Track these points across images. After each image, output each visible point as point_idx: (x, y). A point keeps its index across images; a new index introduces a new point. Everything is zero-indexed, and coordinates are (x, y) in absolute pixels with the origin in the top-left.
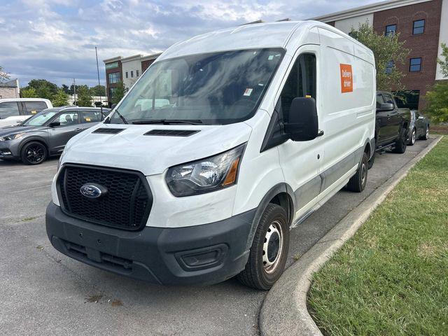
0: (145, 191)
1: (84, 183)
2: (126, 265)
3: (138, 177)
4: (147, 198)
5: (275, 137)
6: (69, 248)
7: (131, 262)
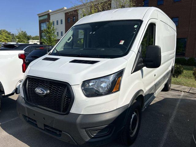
0: (70, 93)
1: (37, 87)
2: (58, 133)
3: (67, 85)
4: (71, 97)
5: (138, 65)
6: (28, 120)
7: (61, 131)
